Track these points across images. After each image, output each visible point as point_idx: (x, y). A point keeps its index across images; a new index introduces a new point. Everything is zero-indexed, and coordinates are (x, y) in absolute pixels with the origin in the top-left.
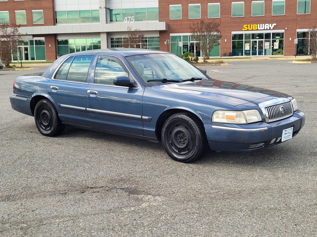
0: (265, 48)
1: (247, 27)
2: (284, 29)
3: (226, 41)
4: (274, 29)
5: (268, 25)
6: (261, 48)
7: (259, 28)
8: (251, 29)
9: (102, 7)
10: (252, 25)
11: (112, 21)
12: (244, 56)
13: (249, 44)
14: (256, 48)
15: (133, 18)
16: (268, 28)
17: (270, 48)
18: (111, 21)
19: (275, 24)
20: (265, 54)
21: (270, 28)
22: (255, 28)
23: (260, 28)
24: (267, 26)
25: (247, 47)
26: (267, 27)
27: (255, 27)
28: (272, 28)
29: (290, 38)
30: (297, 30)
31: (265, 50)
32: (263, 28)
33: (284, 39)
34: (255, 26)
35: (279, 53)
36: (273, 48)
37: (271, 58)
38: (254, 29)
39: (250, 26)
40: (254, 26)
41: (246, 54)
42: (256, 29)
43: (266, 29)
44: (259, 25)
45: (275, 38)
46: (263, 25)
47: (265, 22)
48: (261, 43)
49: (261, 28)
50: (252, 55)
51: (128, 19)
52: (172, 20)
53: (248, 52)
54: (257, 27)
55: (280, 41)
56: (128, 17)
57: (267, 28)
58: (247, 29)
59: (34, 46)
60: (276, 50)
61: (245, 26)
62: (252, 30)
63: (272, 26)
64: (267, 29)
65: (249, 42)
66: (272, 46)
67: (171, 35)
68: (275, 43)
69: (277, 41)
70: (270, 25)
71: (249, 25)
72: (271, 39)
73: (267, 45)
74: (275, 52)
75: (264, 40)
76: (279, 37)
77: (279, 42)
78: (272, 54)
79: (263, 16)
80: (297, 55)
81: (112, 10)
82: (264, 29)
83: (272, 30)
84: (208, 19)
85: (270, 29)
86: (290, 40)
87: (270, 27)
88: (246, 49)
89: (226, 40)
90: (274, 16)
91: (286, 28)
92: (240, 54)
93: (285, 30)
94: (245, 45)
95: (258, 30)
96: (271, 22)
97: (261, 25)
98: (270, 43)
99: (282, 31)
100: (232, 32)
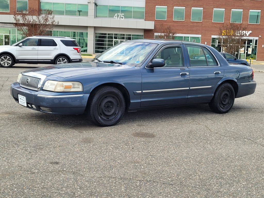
0: (240, 53)
2: (258, 36)
4: (249, 35)
5: (244, 32)
8: (229, 34)
9: (91, 2)
15: (123, 15)
17: (244, 53)
19: (251, 32)
20: (240, 58)
28: (248, 35)
29: (263, 45)
35: (252, 58)
36: (247, 53)
40: (232, 32)
42: (234, 34)
45: (250, 44)
51: (118, 16)
52: (157, 20)
56: (118, 14)
58: (225, 34)
59: (16, 35)
60: (249, 55)
61: (224, 31)
66: (247, 51)
68: (249, 49)
69: (250, 47)
72: (246, 45)
74: (248, 57)
77: (252, 48)
78: (246, 59)
79: (240, 24)
83: (247, 36)
84: (191, 22)
87: (246, 34)
89: (206, 43)
90: (251, 24)
91: (260, 36)
93: (259, 38)
94: (223, 49)
98: (245, 49)
99: (257, 38)
100: (212, 36)
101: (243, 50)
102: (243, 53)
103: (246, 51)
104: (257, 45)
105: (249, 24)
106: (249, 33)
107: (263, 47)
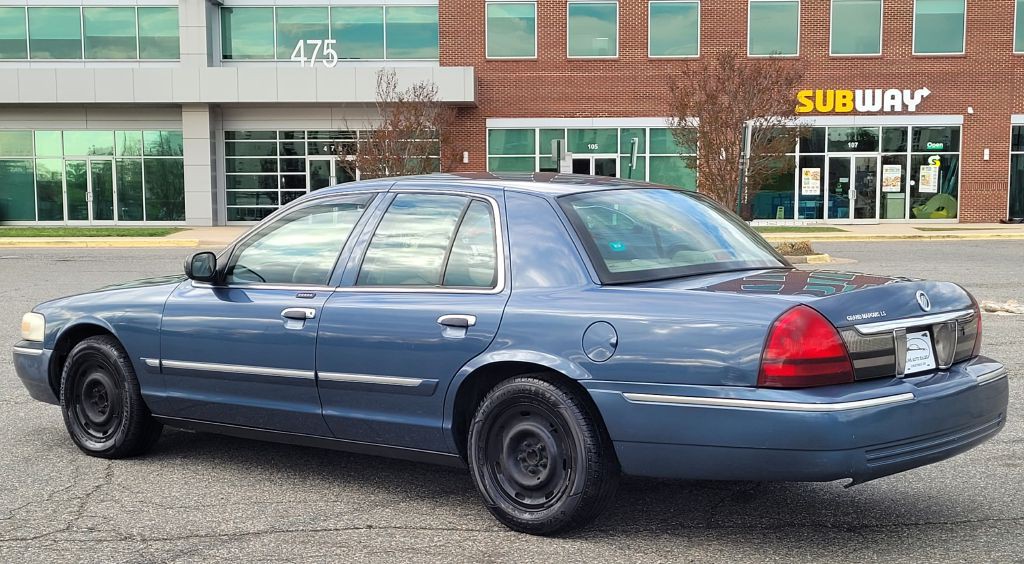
0: (884, 190)
1: (812, 98)
2: (962, 111)
3: (722, 156)
4: (921, 109)
5: (896, 92)
6: (866, 190)
7: (860, 108)
8: (829, 108)
10: (830, 93)
11: (230, 57)
12: (798, 221)
13: (818, 170)
14: (846, 186)
16: (898, 108)
17: (903, 190)
18: (225, 57)
19: (926, 92)
20: (883, 216)
21: (905, 106)
22: (844, 105)
23: (864, 104)
24: (893, 97)
25: (810, 182)
26: (893, 102)
27: (844, 101)
28: (912, 108)
29: (987, 152)
30: (1012, 116)
31: (884, 195)
32: (877, 108)
33: (960, 153)
34: (844, 97)
35: (940, 209)
36: (914, 189)
37: (923, 230)
39: (825, 96)
40: (839, 97)
41: (806, 213)
42: (849, 108)
43: (887, 108)
44: (859, 93)
46: (878, 92)
47: (884, 82)
48: (867, 167)
49: (869, 107)
50: (829, 217)
51: (309, 50)
52: (497, 61)
53: (810, 204)
54: (854, 100)
55: (943, 159)
57: (893, 107)
58: (809, 107)
60: (929, 196)
61: (802, 95)
62: (833, 113)
63: (912, 98)
64: (893, 112)
65: (818, 163)
66: (913, 183)
67: (492, 123)
68: (923, 170)
69: (930, 160)
70: (907, 93)
71: (819, 93)
72: (909, 153)
73: (890, 177)
74: (924, 208)
75: (878, 155)
76: (940, 146)
77: (938, 163)
78: (912, 216)
79: (876, 58)
80: (1011, 221)
81: (229, 10)
82: (881, 112)
83: (911, 113)
84: (651, 61)
85: (905, 110)
87: (906, 103)
88: (804, 193)
89: (723, 151)
90: (924, 58)
91: (970, 110)
92: (780, 211)
93: (968, 117)
94: (804, 176)
95: (855, 112)
96: (908, 82)
97: (869, 93)
98: (904, 168)
99: (956, 120)
101: (896, 178)
102: (898, 189)
103: (910, 183)
104: (958, 150)
105: (917, 58)
106: (918, 100)
107: (986, 157)
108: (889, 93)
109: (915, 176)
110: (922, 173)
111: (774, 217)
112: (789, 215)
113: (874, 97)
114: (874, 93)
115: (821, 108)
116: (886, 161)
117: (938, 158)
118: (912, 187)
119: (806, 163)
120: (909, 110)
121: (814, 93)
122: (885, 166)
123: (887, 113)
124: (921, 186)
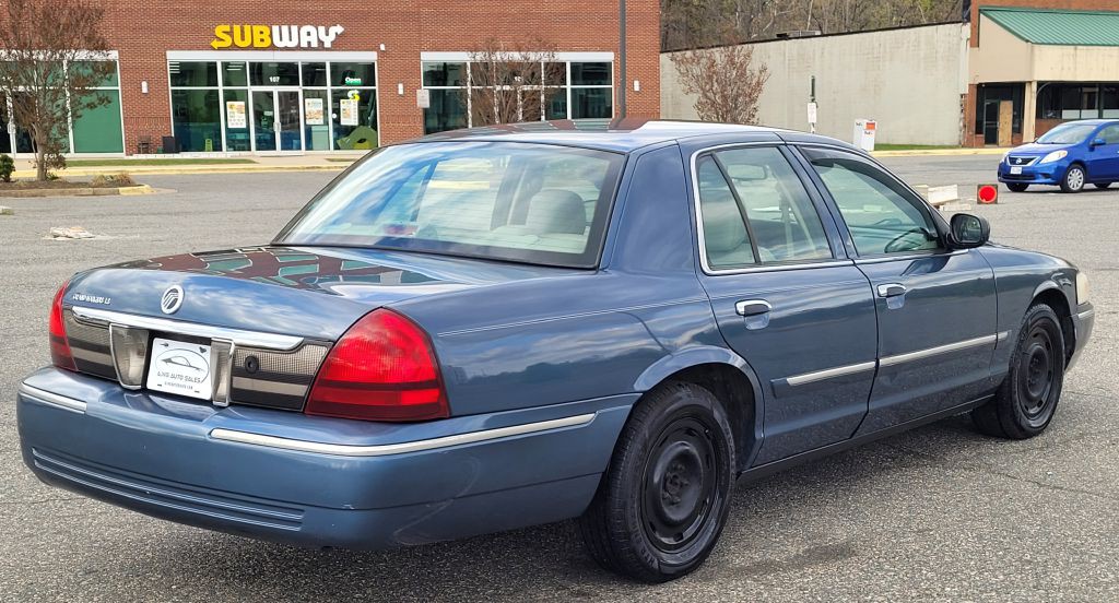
0: (308, 123)
1: (231, 33)
2: (376, 49)
3: (145, 90)
4: (336, 46)
5: (311, 29)
6: (290, 121)
7: (277, 43)
8: (247, 43)
10: (247, 28)
12: (226, 154)
13: (243, 103)
14: (272, 119)
16: (315, 44)
17: (326, 123)
19: (339, 29)
20: (309, 147)
21: (321, 42)
22: (262, 40)
23: (281, 39)
24: (309, 34)
25: (236, 116)
26: (309, 39)
27: (262, 36)
28: (328, 44)
29: (401, 86)
30: (422, 54)
31: (308, 129)
32: (294, 43)
33: (376, 88)
34: (262, 33)
35: (361, 141)
36: (337, 121)
37: (332, 160)
38: (257, 44)
39: (242, 31)
40: (258, 33)
41: (233, 145)
42: (267, 43)
43: (304, 44)
44: (275, 29)
45: (343, 83)
46: (294, 28)
47: (300, 19)
48: (290, 100)
49: (286, 43)
50: (258, 149)
53: (240, 137)
54: (271, 36)
55: (361, 94)
57: (309, 43)
58: (228, 42)
60: (348, 130)
61: (219, 31)
62: (251, 48)
63: (327, 34)
64: (309, 48)
65: (243, 96)
66: (335, 116)
68: (344, 104)
69: (349, 94)
70: (322, 29)
71: (237, 29)
72: (329, 88)
73: (312, 110)
74: (346, 140)
75: (299, 89)
76: (358, 80)
77: (358, 98)
78: (337, 148)
82: (298, 48)
83: (327, 49)
85: (321, 47)
86: (401, 92)
87: (322, 39)
88: (230, 126)
89: (144, 84)
91: (383, 47)
92: (209, 144)
93: (381, 54)
94: (228, 109)
95: (273, 47)
96: (322, 19)
97: (285, 29)
98: (325, 103)
99: (369, 57)
100: (168, 53)
101: (319, 112)
102: (322, 122)
104: (374, 85)
106: (332, 37)
108: (305, 29)
109: (337, 111)
110: (342, 106)
111: (202, 149)
112: (217, 148)
113: (290, 33)
114: (290, 29)
115: (239, 43)
116: (307, 95)
117: (357, 92)
118: (334, 120)
119: (231, 96)
120: (326, 46)
121: (232, 28)
122: (307, 100)
123: (304, 49)
124: (342, 119)
